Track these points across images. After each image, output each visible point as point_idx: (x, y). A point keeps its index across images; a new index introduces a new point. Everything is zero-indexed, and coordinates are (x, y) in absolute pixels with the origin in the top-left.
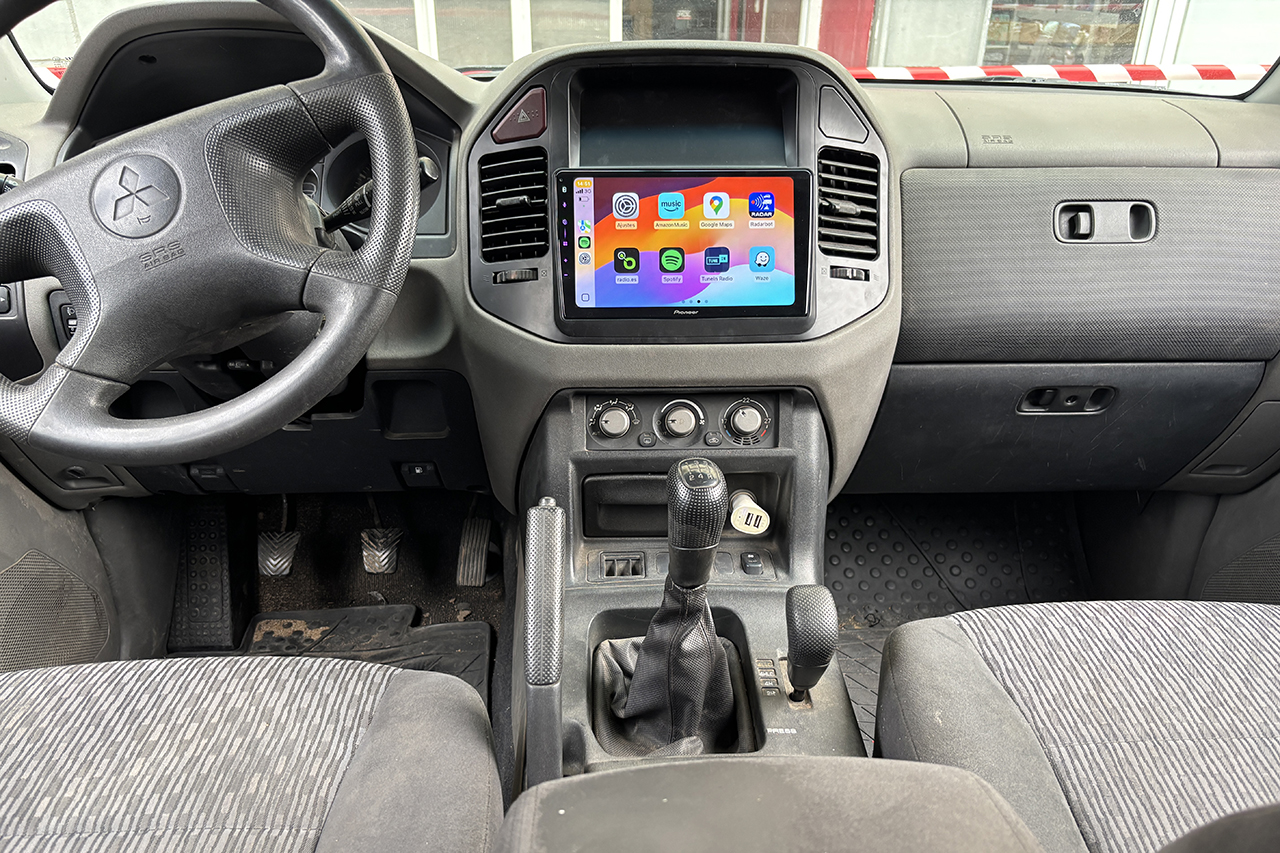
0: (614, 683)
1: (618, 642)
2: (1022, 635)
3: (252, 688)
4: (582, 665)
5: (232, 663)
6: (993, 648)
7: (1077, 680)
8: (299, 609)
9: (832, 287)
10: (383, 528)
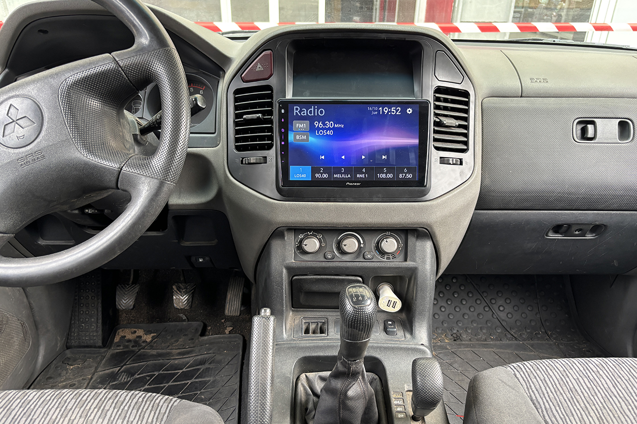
0: (307, 401)
1: (310, 375)
2: (553, 383)
3: (86, 416)
4: (288, 394)
5: (78, 395)
6: (536, 392)
7: (589, 417)
8: (140, 323)
9: (440, 170)
10: (185, 283)
